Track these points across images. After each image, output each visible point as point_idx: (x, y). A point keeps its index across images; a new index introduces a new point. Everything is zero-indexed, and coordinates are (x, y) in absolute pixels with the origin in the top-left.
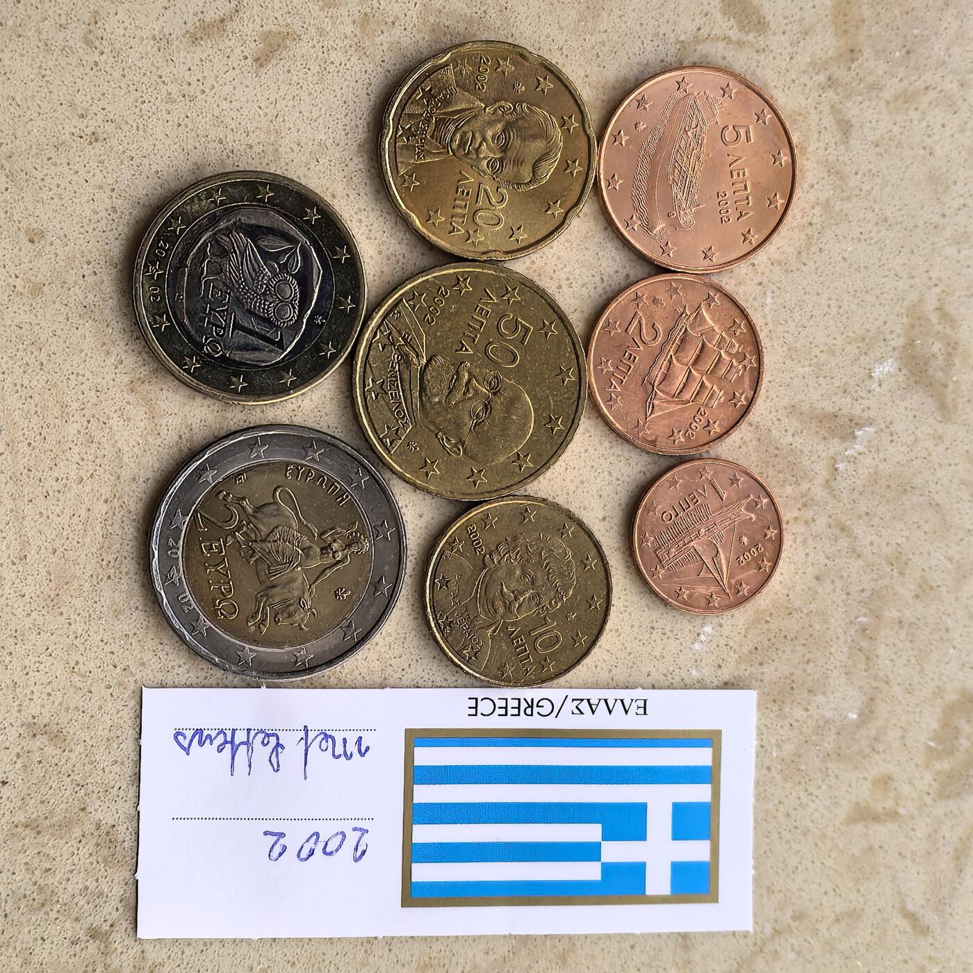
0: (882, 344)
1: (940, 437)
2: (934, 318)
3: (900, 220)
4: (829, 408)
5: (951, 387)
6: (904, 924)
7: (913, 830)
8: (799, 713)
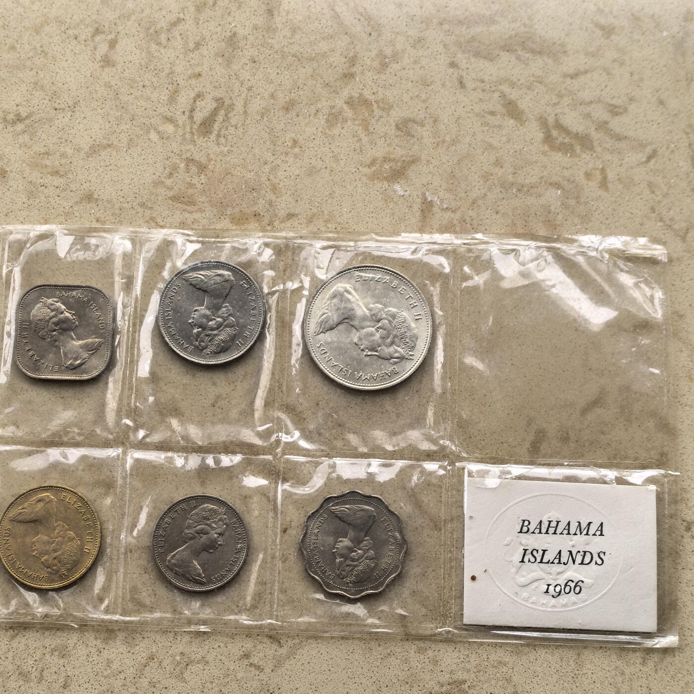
0: (387, 191)
1: (428, 161)
2: (374, 169)
3: (330, 187)
4: (418, 214)
5: (404, 158)
6: (653, 161)
7: (609, 160)
8: (560, 217)
